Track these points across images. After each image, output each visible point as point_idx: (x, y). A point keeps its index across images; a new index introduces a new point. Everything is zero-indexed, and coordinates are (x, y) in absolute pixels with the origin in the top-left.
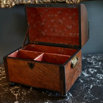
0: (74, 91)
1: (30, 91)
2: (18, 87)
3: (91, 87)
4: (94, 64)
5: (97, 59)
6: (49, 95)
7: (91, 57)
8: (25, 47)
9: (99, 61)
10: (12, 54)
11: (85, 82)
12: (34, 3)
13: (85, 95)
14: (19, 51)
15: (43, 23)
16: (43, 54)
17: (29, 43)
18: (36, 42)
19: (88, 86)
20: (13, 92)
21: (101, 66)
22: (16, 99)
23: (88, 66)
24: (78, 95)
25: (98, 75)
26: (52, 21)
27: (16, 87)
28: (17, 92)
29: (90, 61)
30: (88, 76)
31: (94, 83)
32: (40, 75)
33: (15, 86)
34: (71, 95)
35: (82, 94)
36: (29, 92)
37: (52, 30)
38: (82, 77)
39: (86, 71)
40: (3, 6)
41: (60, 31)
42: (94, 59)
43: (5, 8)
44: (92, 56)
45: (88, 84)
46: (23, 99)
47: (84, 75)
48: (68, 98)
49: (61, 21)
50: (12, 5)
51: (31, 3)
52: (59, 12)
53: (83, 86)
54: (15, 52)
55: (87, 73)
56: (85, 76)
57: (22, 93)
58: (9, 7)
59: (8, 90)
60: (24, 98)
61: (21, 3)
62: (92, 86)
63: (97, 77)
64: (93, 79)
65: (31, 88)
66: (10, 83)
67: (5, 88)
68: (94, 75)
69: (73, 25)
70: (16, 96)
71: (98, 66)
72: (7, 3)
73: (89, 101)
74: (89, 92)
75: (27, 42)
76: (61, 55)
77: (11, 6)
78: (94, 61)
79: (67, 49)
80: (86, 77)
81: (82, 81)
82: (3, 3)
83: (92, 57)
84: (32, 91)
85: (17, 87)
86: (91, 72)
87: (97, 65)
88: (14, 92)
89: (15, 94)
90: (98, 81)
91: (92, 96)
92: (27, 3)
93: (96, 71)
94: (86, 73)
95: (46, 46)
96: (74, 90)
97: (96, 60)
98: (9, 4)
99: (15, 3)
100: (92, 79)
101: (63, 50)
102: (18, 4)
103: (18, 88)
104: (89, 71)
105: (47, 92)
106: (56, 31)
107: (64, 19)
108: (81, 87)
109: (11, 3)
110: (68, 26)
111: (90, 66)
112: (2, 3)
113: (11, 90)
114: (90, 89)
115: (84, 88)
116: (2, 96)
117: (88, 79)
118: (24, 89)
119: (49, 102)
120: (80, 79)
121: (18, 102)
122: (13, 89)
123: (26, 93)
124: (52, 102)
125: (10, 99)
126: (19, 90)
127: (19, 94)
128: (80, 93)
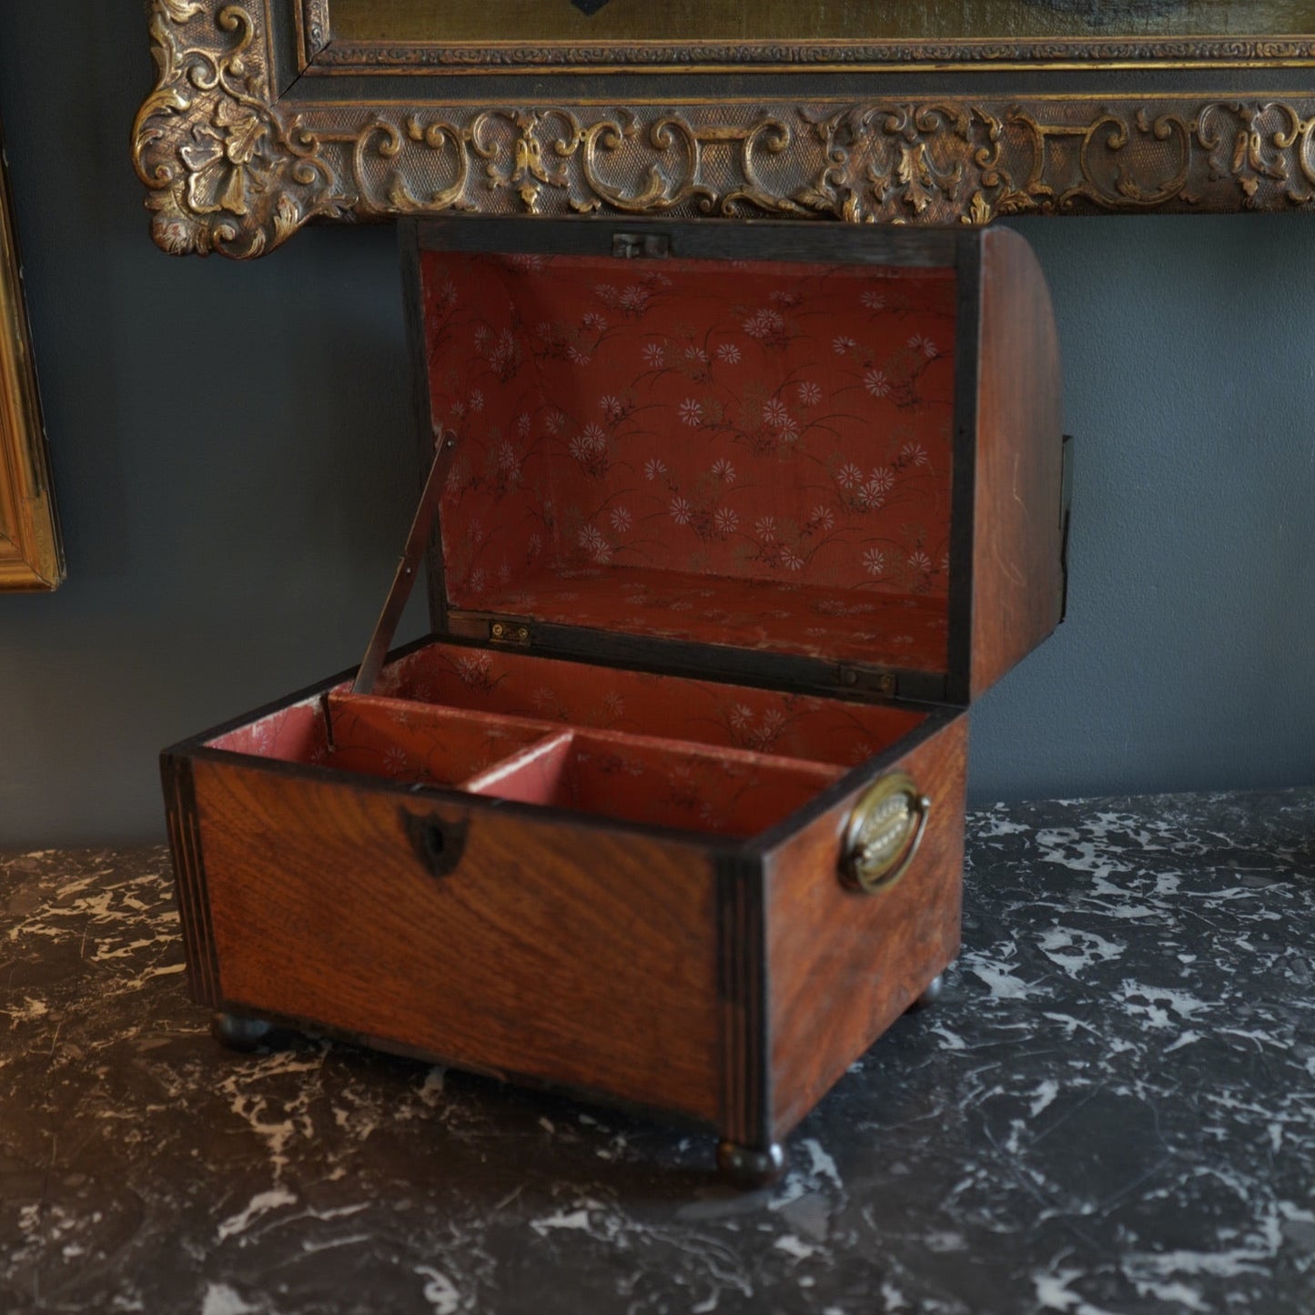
0: (863, 1126)
1: (417, 1102)
2: (304, 1068)
3: (1037, 1098)
4: (1105, 888)
5: (1144, 837)
6: (603, 1154)
7: (1076, 824)
8: (395, 668)
9: (1163, 861)
10: (255, 729)
11: (984, 1055)
12: (501, 209)
13: (971, 1174)
14: (324, 700)
15: (595, 438)
16: (567, 737)
17: (440, 634)
18: (513, 626)
19: (1010, 1085)
20: (249, 1107)
21: (1175, 913)
22: (273, 1167)
23: (1042, 899)
24: (900, 1168)
25: (1131, 988)
26: (691, 411)
27: (280, 1058)
28: (288, 1107)
29: (1072, 853)
30: (1021, 995)
31: (1079, 1065)
32: (516, 944)
33: (269, 1056)
34: (823, 1162)
35: (934, 1158)
36: (406, 1112)
37: (680, 511)
38: (956, 1006)
39: (1009, 948)
40: (180, 233)
41: (769, 521)
42: (1113, 837)
43: (202, 248)
44: (1091, 813)
45: (1011, 1067)
46: (337, 1174)
47: (986, 988)
48: (795, 1191)
49: (775, 414)
50: (271, 229)
51: (479, 207)
52: (761, 323)
53: (962, 1088)
54: (281, 713)
55: (1014, 973)
56: (995, 997)
57: (341, 1116)
58: (243, 239)
59: (201, 1090)
60: (353, 1170)
61: (374, 205)
62: (1048, 1091)
63: (1119, 1014)
64: (1072, 1024)
65: (434, 1082)
66: (228, 1024)
67: (173, 1066)
68: (1091, 992)
69: (900, 465)
70: (276, 1143)
71: (1142, 911)
72: (228, 201)
73: (1000, 1228)
74: (1012, 1145)
75: (415, 623)
76: (751, 757)
77: (261, 237)
78: (1113, 855)
79: (816, 703)
80: (1006, 1004)
81: (956, 1042)
82: (185, 202)
83: (1089, 825)
84: (439, 1109)
85: (293, 1067)
86: (1059, 959)
87: (1135, 902)
88: (263, 1105)
89: (262, 1128)
90: (1119, 1046)
91: (1040, 1179)
92: (436, 206)
93: (1109, 951)
94: (1007, 968)
95: (608, 672)
96: (862, 1117)
97: (1133, 851)
98: (245, 210)
99: (308, 205)
100: (1057, 1028)
101: (775, 717)
102: (337, 214)
103: (297, 1074)
104: (1041, 955)
105: (586, 1120)
106: (726, 519)
107: (809, 393)
108: (939, 1096)
109: (270, 208)
110: (849, 474)
111: (1063, 901)
112: (170, 202)
113: (229, 1084)
114: (1024, 1113)
115: (963, 1104)
116: (139, 1138)
117: (1023, 1025)
118: (361, 1088)
119: (597, 1217)
120: (939, 1024)
121: (292, 1199)
122: (250, 1075)
123: (374, 1121)
124: (624, 1222)
125: (211, 1168)
126: (305, 1087)
127: (304, 1126)
128: (919, 1152)
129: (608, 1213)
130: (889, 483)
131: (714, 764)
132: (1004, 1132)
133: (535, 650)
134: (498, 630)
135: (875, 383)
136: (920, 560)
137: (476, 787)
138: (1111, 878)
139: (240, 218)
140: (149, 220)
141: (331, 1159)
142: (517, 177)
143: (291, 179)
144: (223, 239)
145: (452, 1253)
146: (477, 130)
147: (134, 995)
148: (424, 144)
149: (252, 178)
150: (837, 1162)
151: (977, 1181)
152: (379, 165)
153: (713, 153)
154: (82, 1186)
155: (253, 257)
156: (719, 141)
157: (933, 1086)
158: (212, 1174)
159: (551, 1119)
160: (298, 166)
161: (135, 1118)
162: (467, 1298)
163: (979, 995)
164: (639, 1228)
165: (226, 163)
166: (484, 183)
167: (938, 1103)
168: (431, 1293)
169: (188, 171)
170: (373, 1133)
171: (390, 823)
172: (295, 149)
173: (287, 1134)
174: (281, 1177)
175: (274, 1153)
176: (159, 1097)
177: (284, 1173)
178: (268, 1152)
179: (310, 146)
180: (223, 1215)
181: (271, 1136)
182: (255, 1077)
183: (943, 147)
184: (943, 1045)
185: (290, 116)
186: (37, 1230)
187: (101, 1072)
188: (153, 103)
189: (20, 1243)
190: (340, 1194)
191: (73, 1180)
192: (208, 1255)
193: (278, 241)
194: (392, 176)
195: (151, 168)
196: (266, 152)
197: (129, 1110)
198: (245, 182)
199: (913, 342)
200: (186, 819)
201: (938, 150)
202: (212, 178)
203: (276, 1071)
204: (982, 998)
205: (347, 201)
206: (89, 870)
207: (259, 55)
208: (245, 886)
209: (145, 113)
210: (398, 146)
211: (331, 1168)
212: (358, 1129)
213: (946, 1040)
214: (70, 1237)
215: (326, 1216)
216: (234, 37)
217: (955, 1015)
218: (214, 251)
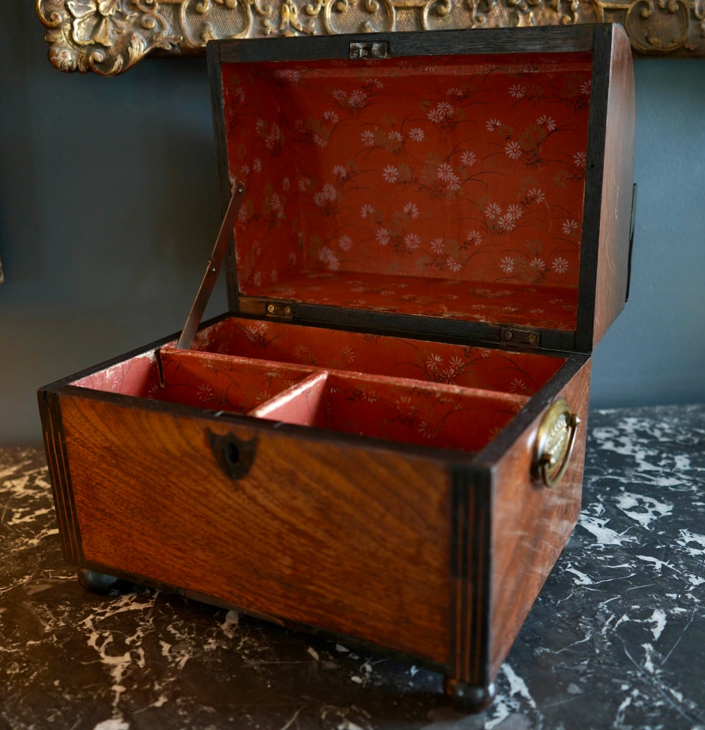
0: (539, 651)
1: (220, 636)
2: (141, 607)
3: (654, 624)
4: (646, 466)
5: (657, 433)
6: (356, 679)
7: (615, 426)
8: (205, 333)
9: (675, 448)
10: (109, 373)
11: (607, 590)
13: (628, 693)
14: (157, 353)
15: (330, 193)
16: (323, 377)
17: (234, 312)
18: (281, 306)
19: (633, 615)
20: (99, 642)
21: (695, 482)
22: (111, 696)
23: (609, 474)
24: (574, 689)
25: (687, 537)
26: (391, 173)
27: (125, 599)
28: (128, 641)
29: (618, 444)
30: (617, 542)
31: (674, 596)
32: (294, 530)
33: (118, 598)
34: (518, 685)
35: (596, 679)
36: (212, 644)
37: (383, 236)
38: (578, 551)
39: (599, 508)
40: (67, 57)
41: (439, 241)
42: (641, 434)
43: (82, 68)
44: (620, 417)
45: (629, 598)
46: (161, 701)
47: (593, 538)
48: (503, 711)
49: (446, 173)
50: (126, 55)
52: (439, 112)
53: (599, 617)
54: (127, 362)
55: (607, 526)
56: (601, 544)
57: (166, 647)
58: (108, 62)
59: (68, 626)
60: (172, 698)
61: (193, 42)
62: (659, 618)
63: (686, 556)
64: (659, 565)
65: (232, 618)
66: (90, 576)
67: (50, 607)
68: (663, 540)
69: (526, 203)
70: (117, 674)
71: (672, 481)
72: (99, 38)
75: (218, 305)
76: (456, 389)
77: (120, 60)
78: (643, 445)
79: (486, 352)
80: (610, 549)
81: (586, 580)
82: (70, 37)
83: (621, 426)
84: (236, 640)
85: (134, 607)
86: (633, 515)
87: (668, 475)
88: (110, 639)
89: (108, 660)
91: (679, 696)
93: (664, 509)
94: (603, 523)
95: (344, 333)
96: (537, 643)
97: (654, 443)
98: (110, 44)
99: (150, 41)
100: (650, 567)
101: (457, 362)
102: (168, 46)
103: (136, 612)
104: (620, 513)
105: (341, 649)
106: (412, 241)
107: (468, 158)
108: (584, 622)
109: (125, 43)
110: (492, 210)
111: (622, 475)
112: (61, 37)
113: (88, 622)
114: (649, 637)
115: (604, 631)
116: (17, 671)
117: (626, 565)
118: (180, 623)
120: (570, 565)
121: (125, 726)
122: (103, 614)
123: (189, 652)
125: (67, 697)
126: (141, 623)
127: (139, 658)
128: (584, 674)
130: (519, 214)
131: (430, 394)
132: (640, 655)
133: (295, 321)
134: (271, 308)
135: (512, 150)
136: (538, 263)
137: (262, 413)
138: (647, 459)
139: (106, 48)
140: (47, 48)
141: (157, 687)
142: (283, 27)
143: (140, 26)
144: (95, 62)
147: (33, 550)
148: (224, 6)
149: (115, 25)
150: (526, 682)
151: (633, 699)
152: (195, 19)
153: (403, 15)
155: (116, 74)
156: (407, 8)
157: (579, 616)
158: (68, 703)
159: (316, 650)
160: (144, 18)
161: (17, 652)
163: (590, 543)
165: (98, 15)
166: (261, 29)
167: (587, 630)
169: (73, 18)
170: (188, 661)
171: (199, 440)
172: (143, 8)
173: (126, 665)
174: (118, 706)
175: (115, 683)
176: (37, 634)
177: (121, 701)
178: (111, 682)
179: (152, 6)
181: (114, 666)
182: (107, 615)
183: (543, 15)
184: (577, 582)
193: (131, 63)
194: (204, 25)
195: (48, 15)
196: (124, 9)
197: (14, 645)
198: (110, 27)
199: (540, 121)
200: (56, 437)
201: (540, 17)
202: (89, 25)
203: (121, 610)
204: (593, 545)
205: (175, 39)
206: (17, 461)
208: (98, 484)
210: (208, 7)
211: (156, 696)
212: (178, 660)
213: (578, 578)
217: (579, 558)
218: (90, 69)
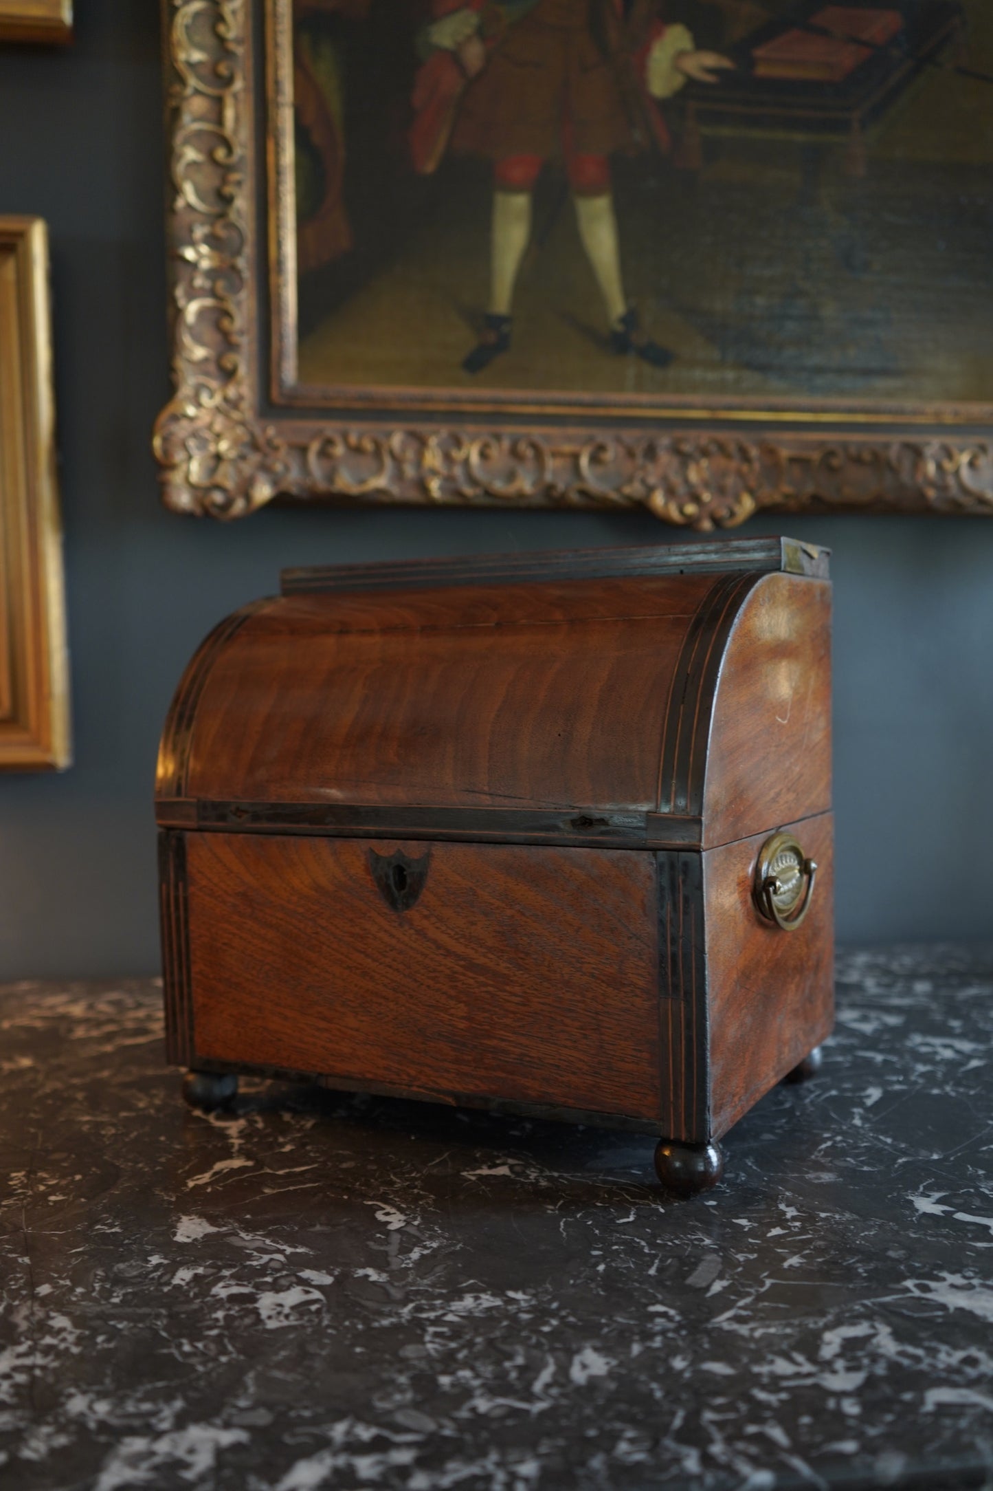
3: (868, 1096)
12: (413, 495)
13: (829, 1139)
19: (843, 1090)
20: (207, 1112)
21: (936, 1002)
22: (229, 1146)
28: (241, 1111)
31: (896, 1078)
40: (183, 499)
43: (198, 511)
45: (841, 1080)
46: (287, 1149)
50: (248, 497)
51: (396, 491)
57: (287, 1115)
58: (228, 504)
59: (166, 1104)
60: (301, 1146)
61: (322, 486)
62: (875, 1093)
63: (915, 1052)
64: (880, 1057)
67: (140, 1091)
68: (888, 1042)
70: (233, 1132)
71: (909, 1001)
72: (219, 479)
74: (857, 1122)
77: (241, 504)
82: (186, 477)
86: (854, 1025)
89: (219, 1124)
90: (921, 1068)
91: (889, 1140)
92: (364, 489)
93: (893, 1020)
98: (230, 484)
99: (275, 483)
100: (868, 1059)
102: (294, 490)
109: (247, 486)
112: (176, 477)
114: (861, 1104)
115: (807, 1101)
116: (113, 1132)
119: (518, 1169)
121: (250, 1163)
124: (542, 1171)
125: (178, 1147)
127: (256, 1122)
128: (781, 1127)
129: (527, 1166)
132: (849, 1115)
139: (226, 490)
140: (160, 488)
141: (281, 1140)
142: (423, 472)
143: (265, 468)
144: (213, 504)
145: (395, 1192)
146: (397, 441)
148: (358, 450)
149: (236, 467)
151: (835, 1142)
152: (326, 462)
153: (559, 461)
154: (64, 1160)
155: (235, 518)
156: (562, 455)
158: (178, 1150)
160: (269, 460)
162: (415, 1218)
164: (556, 1174)
165: (218, 457)
166: (399, 476)
168: (380, 1216)
169: (191, 457)
172: (267, 449)
173: (242, 1127)
174: (239, 1151)
175: (232, 1138)
177: (241, 1149)
178: (228, 1137)
179: (276, 449)
180: (190, 1174)
181: (227, 1128)
185: (264, 430)
186: (24, 1186)
187: (80, 1096)
188: (171, 409)
189: (10, 1194)
190: (290, 1160)
191: (57, 1156)
192: (177, 1197)
193: (254, 507)
194: (335, 469)
195: (165, 454)
196: (246, 451)
197: (105, 1116)
198: (231, 469)
202: (207, 465)
205: (302, 482)
207: (245, 387)
209: (164, 417)
210: (339, 450)
211: (282, 1145)
212: (303, 1123)
214: (53, 1190)
215: (281, 1172)
216: (228, 375)
218: (207, 513)
